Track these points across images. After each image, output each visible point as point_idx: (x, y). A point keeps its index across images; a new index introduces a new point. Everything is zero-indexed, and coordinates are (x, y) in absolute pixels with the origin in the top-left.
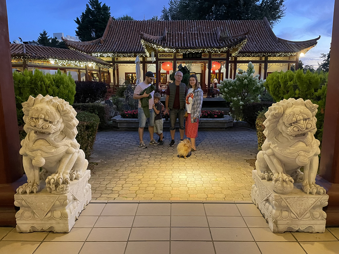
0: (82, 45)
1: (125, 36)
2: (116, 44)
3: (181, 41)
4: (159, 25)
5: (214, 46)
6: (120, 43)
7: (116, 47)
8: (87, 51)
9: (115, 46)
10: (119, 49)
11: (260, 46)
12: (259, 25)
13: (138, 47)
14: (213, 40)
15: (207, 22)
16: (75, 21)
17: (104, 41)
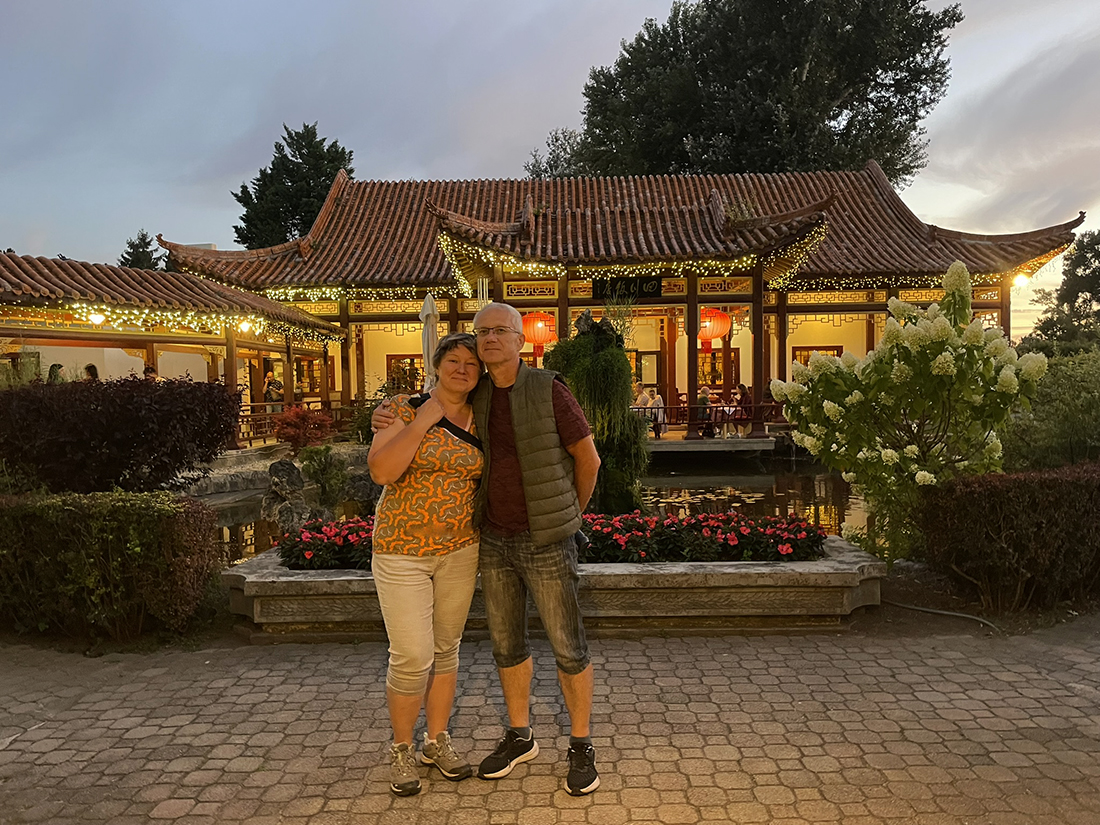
0: (231, 263)
1: (388, 232)
2: (356, 255)
3: (585, 237)
4: (508, 192)
5: (706, 251)
6: (369, 256)
7: (355, 265)
8: (250, 281)
9: (352, 264)
10: (363, 273)
11: (867, 255)
12: (855, 188)
13: (433, 264)
14: (701, 232)
15: (671, 180)
16: (236, 195)
17: (312, 247)
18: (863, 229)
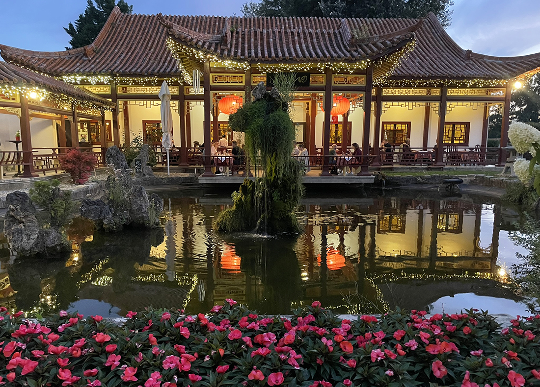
0: (41, 59)
1: (142, 44)
2: (122, 57)
3: (262, 46)
4: (217, 23)
5: (339, 57)
6: (130, 58)
7: (121, 63)
8: (53, 70)
9: (118, 62)
10: (125, 68)
13: (169, 64)
14: (335, 45)
15: (315, 20)
16: (66, 29)
17: (94, 51)
18: (427, 52)
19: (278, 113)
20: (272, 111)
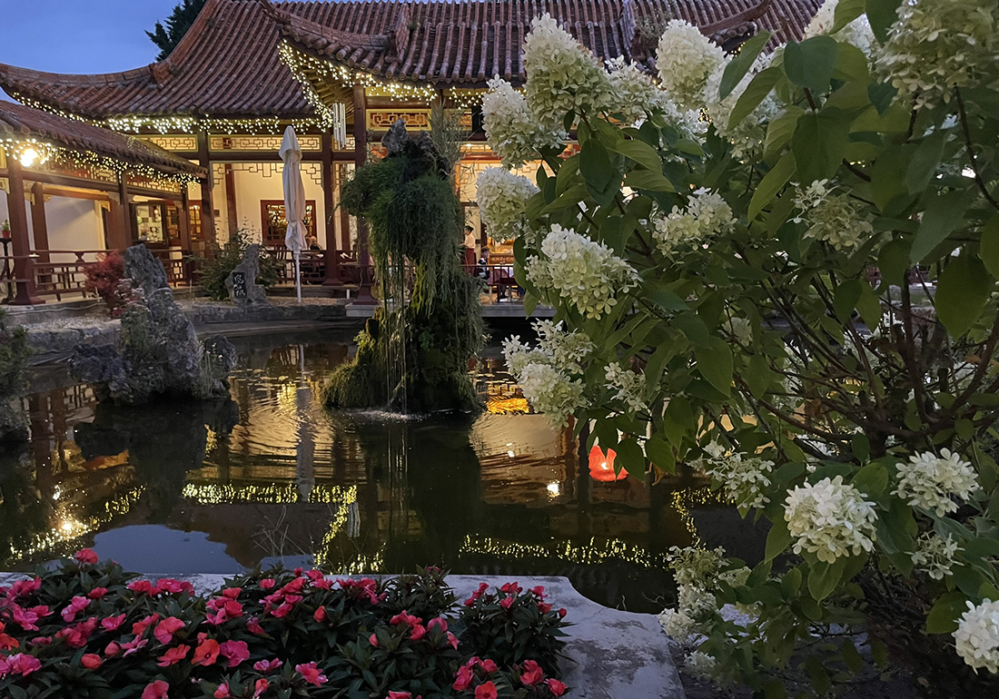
2: (220, 83)
3: (466, 55)
6: (234, 83)
8: (90, 109)
9: (211, 92)
16: (151, 35)
17: (171, 72)
19: (426, 179)
20: (416, 175)
